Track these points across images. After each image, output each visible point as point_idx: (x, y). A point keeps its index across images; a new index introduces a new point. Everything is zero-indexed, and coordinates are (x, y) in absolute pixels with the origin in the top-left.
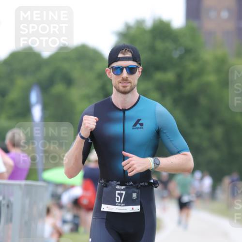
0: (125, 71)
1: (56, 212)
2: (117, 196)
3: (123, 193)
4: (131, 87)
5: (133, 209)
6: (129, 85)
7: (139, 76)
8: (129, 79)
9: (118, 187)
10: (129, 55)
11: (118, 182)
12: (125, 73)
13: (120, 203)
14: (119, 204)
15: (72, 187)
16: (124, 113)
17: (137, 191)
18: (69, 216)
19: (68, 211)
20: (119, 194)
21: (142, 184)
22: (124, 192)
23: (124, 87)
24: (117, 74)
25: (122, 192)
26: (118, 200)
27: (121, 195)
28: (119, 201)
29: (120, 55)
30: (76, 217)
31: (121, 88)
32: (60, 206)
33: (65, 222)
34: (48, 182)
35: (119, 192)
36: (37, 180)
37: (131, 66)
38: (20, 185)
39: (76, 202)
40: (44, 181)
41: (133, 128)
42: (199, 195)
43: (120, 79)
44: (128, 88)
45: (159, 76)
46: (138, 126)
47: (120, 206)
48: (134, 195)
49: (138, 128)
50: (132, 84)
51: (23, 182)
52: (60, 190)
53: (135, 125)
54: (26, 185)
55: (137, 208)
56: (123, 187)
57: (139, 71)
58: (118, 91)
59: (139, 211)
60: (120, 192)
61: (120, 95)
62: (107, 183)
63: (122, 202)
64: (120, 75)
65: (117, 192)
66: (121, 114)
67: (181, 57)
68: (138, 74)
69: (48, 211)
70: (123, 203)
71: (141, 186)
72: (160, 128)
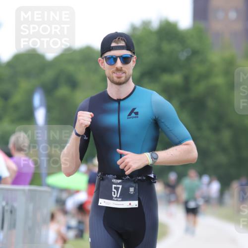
0: (119, 61)
1: (60, 217)
2: (113, 190)
3: (119, 188)
4: (126, 77)
5: (130, 204)
6: (124, 75)
7: (134, 65)
8: (123, 69)
9: (114, 181)
10: (122, 44)
11: (114, 175)
12: (119, 63)
13: (116, 197)
14: (116, 199)
15: (77, 192)
16: (119, 104)
17: (134, 185)
18: (73, 222)
19: (73, 216)
20: (115, 188)
21: (140, 178)
22: (120, 186)
23: (119, 78)
24: (110, 64)
25: (118, 186)
26: (114, 194)
27: (117, 189)
28: (115, 196)
29: (113, 44)
30: (80, 223)
31: (116, 79)
32: (65, 212)
33: (69, 228)
34: (53, 187)
35: (115, 186)
36: (41, 185)
37: (125, 56)
38: (24, 190)
39: (81, 208)
40: (49, 186)
41: (128, 118)
42: (208, 200)
43: (114, 69)
44: (123, 79)
45: (166, 78)
46: (133, 115)
47: (117, 200)
48: (132, 190)
49: (133, 117)
50: (127, 74)
51: (27, 188)
52: (64, 195)
53: (130, 114)
54: (30, 190)
55: (134, 204)
56: (119, 181)
57: (133, 61)
58: (113, 82)
59: (137, 206)
60: (117, 185)
61: (115, 86)
62: (104, 177)
63: (118, 196)
64: (113, 64)
65: (114, 186)
66: (116, 105)
67: (188, 59)
68: (132, 64)
69: (53, 217)
70: (119, 198)
71: (139, 180)
72: (157, 117)
